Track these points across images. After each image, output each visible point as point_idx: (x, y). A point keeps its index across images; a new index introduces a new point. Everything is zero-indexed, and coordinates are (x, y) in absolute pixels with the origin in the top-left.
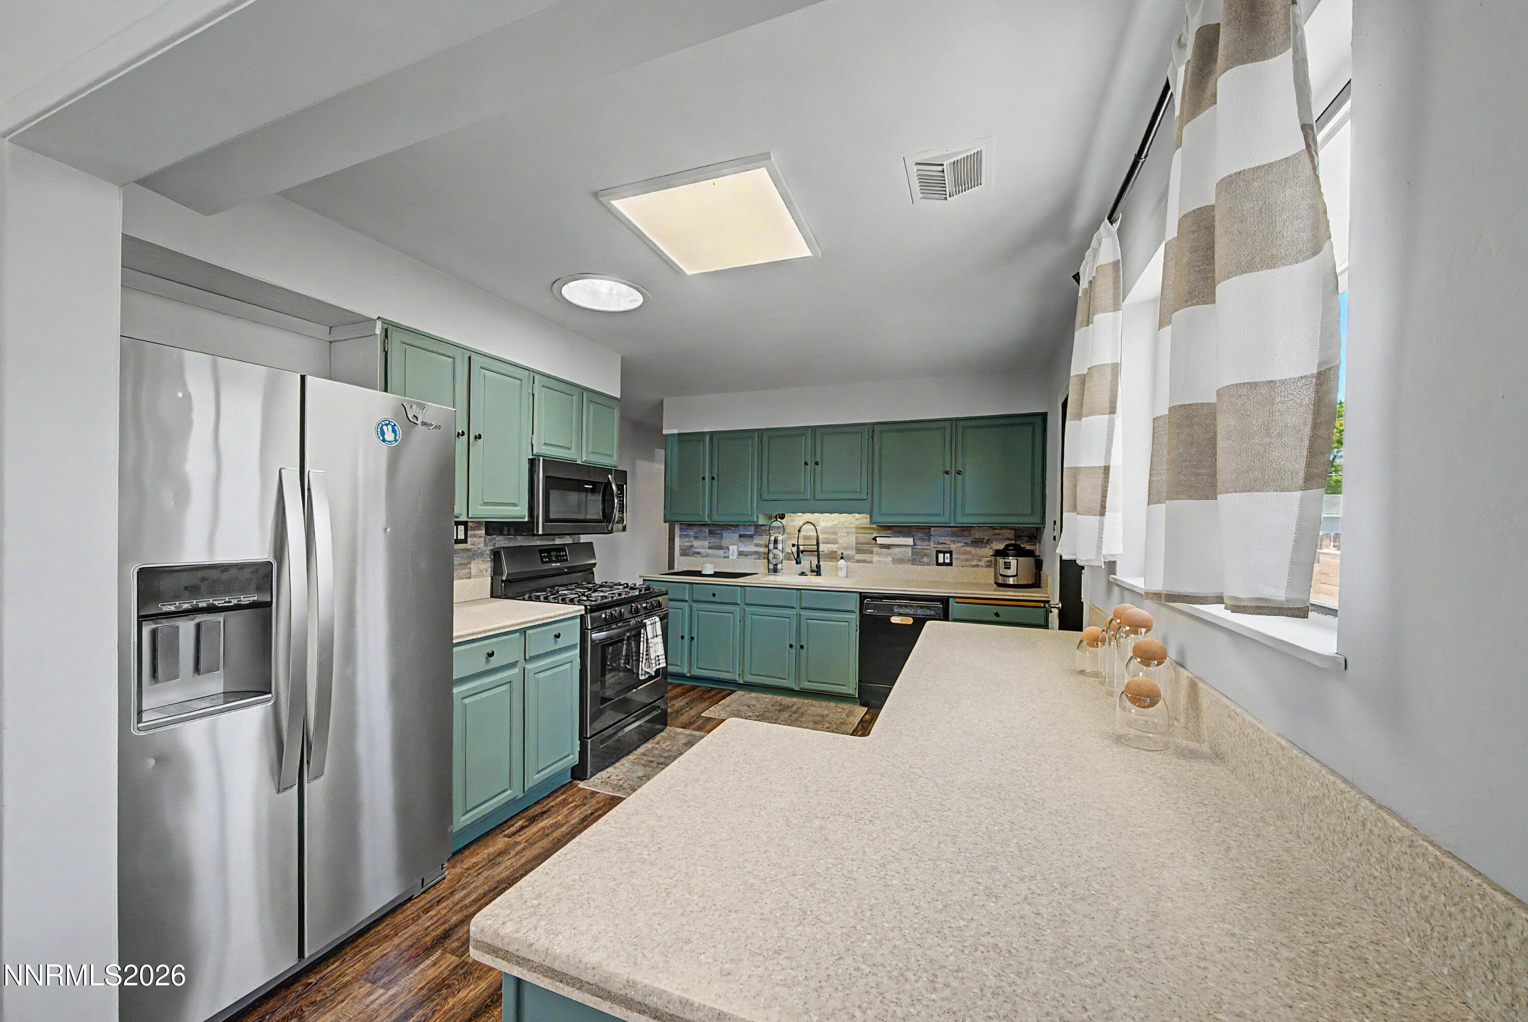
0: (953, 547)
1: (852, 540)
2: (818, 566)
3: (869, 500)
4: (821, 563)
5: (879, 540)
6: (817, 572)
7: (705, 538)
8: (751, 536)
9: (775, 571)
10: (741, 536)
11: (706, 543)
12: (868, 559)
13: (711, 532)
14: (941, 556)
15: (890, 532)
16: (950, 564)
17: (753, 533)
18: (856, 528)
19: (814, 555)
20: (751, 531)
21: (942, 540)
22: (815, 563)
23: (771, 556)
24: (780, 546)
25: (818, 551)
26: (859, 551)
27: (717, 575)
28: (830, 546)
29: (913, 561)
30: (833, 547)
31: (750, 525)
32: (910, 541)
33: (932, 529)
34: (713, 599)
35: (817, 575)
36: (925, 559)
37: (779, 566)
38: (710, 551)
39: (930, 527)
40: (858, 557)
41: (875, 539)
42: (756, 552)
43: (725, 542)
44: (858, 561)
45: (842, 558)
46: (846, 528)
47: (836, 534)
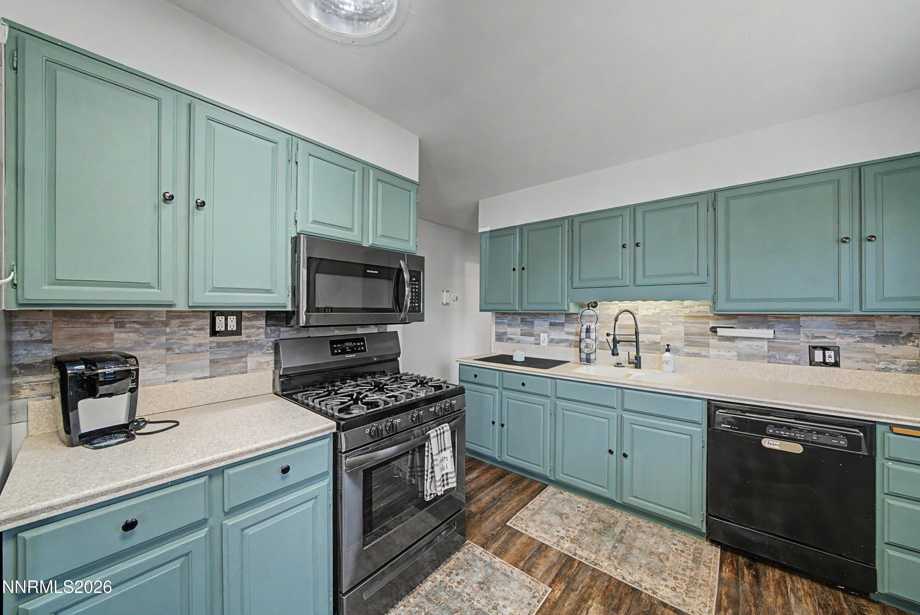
0: (838, 341)
1: (681, 329)
2: (638, 358)
3: (711, 283)
4: (641, 354)
5: (720, 332)
6: (637, 363)
7: (516, 326)
8: (562, 325)
9: (588, 361)
10: (551, 324)
11: (518, 330)
12: (703, 353)
13: (523, 321)
14: (819, 353)
15: (733, 321)
16: (836, 364)
17: (564, 321)
18: (685, 316)
19: (632, 346)
20: (562, 319)
21: (821, 332)
22: (633, 353)
23: (583, 345)
24: (593, 336)
25: (637, 342)
26: (689, 343)
27: (526, 362)
28: (649, 336)
29: (770, 359)
30: (657, 338)
31: (562, 314)
32: (768, 333)
33: (801, 319)
34: (522, 388)
35: (636, 368)
36: (791, 357)
37: (592, 357)
38: (522, 338)
39: (798, 316)
40: (688, 349)
41: (714, 330)
42: (566, 341)
43: (536, 329)
44: (689, 355)
45: (668, 350)
46: (671, 316)
47: (659, 323)
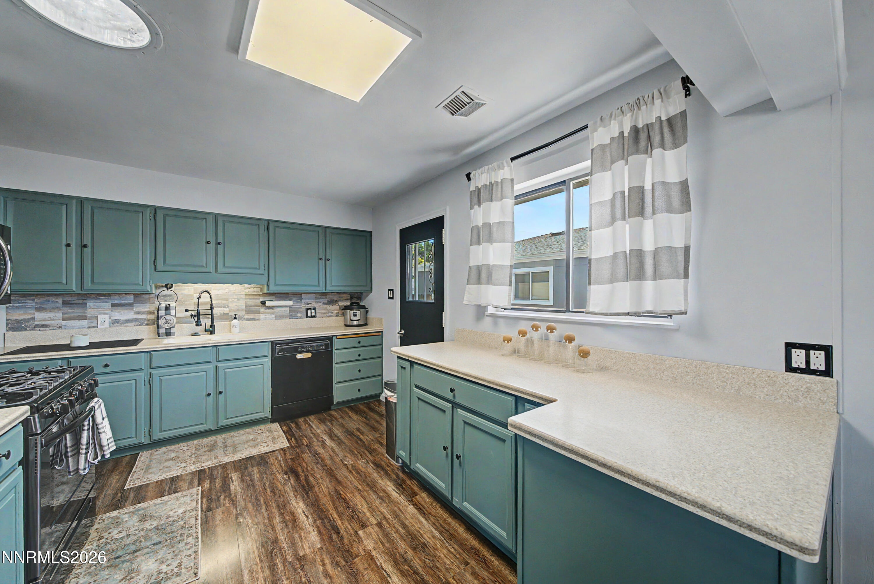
0: (316, 306)
1: (242, 304)
2: (212, 326)
4: (214, 323)
5: (268, 304)
6: (211, 331)
7: (58, 309)
8: (131, 305)
9: (168, 334)
10: (113, 305)
11: (60, 315)
12: (257, 318)
13: (64, 303)
14: (309, 312)
15: (273, 297)
16: (315, 317)
17: (133, 301)
18: (246, 295)
19: (208, 318)
20: (130, 299)
21: (309, 301)
22: (209, 323)
23: (161, 322)
24: (173, 312)
25: (212, 315)
26: (248, 312)
27: (93, 345)
28: (220, 309)
29: (291, 317)
30: (226, 310)
31: (129, 294)
32: (290, 303)
33: (303, 295)
34: (107, 370)
35: (211, 334)
36: (299, 315)
37: (173, 330)
38: (64, 322)
39: (301, 294)
40: (247, 316)
41: (263, 303)
42: (136, 320)
43: (90, 312)
44: (248, 320)
45: (235, 318)
46: (237, 295)
47: (227, 300)
